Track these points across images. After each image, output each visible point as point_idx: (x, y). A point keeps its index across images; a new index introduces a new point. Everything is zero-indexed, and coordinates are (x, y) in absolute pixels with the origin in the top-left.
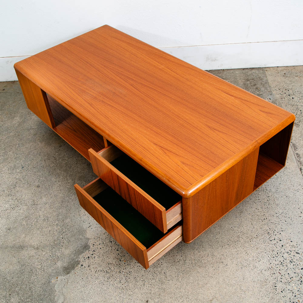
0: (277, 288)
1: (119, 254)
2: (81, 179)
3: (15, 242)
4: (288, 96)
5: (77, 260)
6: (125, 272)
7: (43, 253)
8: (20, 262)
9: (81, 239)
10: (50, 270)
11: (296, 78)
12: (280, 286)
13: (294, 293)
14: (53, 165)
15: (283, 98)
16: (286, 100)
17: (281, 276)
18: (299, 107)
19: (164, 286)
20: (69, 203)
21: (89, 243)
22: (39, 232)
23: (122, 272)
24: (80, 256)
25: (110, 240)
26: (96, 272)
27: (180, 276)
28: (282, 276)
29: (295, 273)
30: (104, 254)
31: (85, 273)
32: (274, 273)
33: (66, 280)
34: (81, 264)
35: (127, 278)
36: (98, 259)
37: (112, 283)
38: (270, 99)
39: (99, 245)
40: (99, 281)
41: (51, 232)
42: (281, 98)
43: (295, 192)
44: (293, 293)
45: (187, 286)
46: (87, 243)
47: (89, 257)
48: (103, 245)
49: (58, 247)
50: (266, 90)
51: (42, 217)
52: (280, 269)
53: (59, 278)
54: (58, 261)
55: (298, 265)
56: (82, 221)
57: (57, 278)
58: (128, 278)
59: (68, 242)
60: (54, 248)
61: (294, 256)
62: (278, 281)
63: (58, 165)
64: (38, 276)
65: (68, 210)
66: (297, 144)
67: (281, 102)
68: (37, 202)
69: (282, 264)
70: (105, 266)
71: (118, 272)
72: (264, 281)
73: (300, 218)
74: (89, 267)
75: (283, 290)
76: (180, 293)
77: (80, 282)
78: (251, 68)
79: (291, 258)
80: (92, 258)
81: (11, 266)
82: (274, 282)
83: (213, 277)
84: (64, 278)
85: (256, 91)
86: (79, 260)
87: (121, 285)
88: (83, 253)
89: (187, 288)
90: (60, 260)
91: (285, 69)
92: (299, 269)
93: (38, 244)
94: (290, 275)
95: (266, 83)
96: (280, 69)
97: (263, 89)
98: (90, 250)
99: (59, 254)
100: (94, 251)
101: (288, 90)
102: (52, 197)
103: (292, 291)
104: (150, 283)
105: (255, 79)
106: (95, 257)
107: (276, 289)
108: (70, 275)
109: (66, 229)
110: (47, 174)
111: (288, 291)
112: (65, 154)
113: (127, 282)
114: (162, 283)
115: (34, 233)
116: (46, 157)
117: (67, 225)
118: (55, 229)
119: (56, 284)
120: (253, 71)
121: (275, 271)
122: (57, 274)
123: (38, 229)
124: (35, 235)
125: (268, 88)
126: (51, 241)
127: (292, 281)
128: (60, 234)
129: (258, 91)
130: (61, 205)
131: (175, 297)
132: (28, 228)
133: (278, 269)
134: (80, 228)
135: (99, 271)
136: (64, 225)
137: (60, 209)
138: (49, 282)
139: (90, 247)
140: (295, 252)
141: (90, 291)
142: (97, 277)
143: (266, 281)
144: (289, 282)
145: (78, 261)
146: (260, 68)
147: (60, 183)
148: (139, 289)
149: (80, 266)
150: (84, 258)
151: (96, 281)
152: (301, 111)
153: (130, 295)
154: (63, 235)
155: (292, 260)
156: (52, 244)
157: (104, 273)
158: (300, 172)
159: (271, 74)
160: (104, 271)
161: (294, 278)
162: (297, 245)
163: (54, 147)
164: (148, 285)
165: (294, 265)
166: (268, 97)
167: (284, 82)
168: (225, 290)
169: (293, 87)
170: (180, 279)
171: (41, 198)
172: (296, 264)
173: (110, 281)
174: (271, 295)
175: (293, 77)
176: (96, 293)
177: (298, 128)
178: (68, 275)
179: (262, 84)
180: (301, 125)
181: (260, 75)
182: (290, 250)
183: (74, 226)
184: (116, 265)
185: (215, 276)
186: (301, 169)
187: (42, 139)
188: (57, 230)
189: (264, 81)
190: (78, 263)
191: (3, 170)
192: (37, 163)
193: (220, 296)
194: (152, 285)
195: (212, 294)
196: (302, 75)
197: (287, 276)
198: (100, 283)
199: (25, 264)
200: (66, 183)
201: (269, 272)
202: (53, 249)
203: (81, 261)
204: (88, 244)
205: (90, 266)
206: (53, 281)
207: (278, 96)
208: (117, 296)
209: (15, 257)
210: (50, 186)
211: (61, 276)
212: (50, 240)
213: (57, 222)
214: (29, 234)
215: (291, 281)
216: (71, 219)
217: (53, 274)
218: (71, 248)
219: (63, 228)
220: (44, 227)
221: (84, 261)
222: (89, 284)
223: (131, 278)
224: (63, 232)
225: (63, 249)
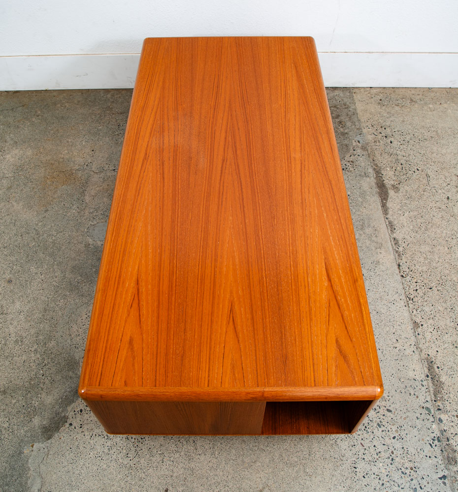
0: (357, 470)
2: (74, 270)
4: (385, 138)
5: (63, 414)
6: (135, 439)
7: (12, 401)
9: (71, 378)
10: (22, 431)
11: (397, 108)
12: (362, 466)
13: (382, 479)
14: (33, 244)
15: (378, 141)
16: (381, 144)
17: (363, 450)
18: (400, 157)
19: (192, 465)
20: (54, 314)
22: (7, 363)
23: (130, 438)
24: (68, 408)
26: (91, 437)
27: (216, 447)
28: (365, 449)
29: (384, 445)
31: (75, 438)
32: (354, 445)
33: (46, 450)
34: (69, 422)
37: (114, 457)
38: (359, 142)
40: (95, 452)
41: (26, 364)
42: (375, 141)
43: (389, 305)
44: (380, 479)
45: (226, 466)
47: (81, 411)
49: (36, 390)
50: (353, 127)
51: (13, 335)
52: (363, 438)
53: (36, 445)
54: (35, 416)
55: (388, 431)
56: (74, 345)
57: (32, 446)
58: (140, 449)
59: (52, 382)
60: (29, 392)
61: (384, 415)
62: (360, 458)
63: (42, 244)
64: (3, 442)
65: (53, 326)
66: (395, 222)
67: (374, 147)
68: (7, 309)
69: (366, 429)
71: (124, 439)
72: (339, 458)
73: (395, 349)
74: (81, 427)
75: (365, 473)
76: (216, 478)
77: (67, 454)
78: (333, 88)
79: (379, 420)
80: (87, 412)
82: (353, 459)
83: (266, 450)
84: (43, 445)
85: (340, 127)
86: (67, 415)
87: (129, 461)
88: (74, 404)
89: (227, 468)
90: (38, 414)
91: (382, 91)
92: (390, 439)
93: (6, 385)
94: (376, 448)
95: (354, 114)
96: (375, 91)
97: (349, 124)
99: (37, 403)
101: (385, 129)
102: (29, 302)
103: (378, 476)
104: (172, 459)
105: (338, 106)
107: (356, 472)
108: (53, 441)
109: (49, 359)
110: (24, 259)
111: (373, 476)
112: (53, 225)
113: (137, 456)
114: (190, 459)
116: (24, 229)
117: (50, 352)
118: (33, 358)
119: (30, 456)
120: (337, 92)
121: (355, 441)
122: (33, 440)
123: (7, 357)
125: (357, 123)
126: (26, 380)
127: (379, 459)
128: (40, 368)
129: (342, 127)
130: (43, 315)
131: (209, 483)
133: (360, 437)
134: (70, 359)
135: (96, 435)
136: (46, 352)
137: (40, 323)
138: (21, 453)
140: (386, 409)
141: (82, 471)
142: (93, 446)
143: (342, 458)
144: (375, 460)
145: (64, 416)
146: (346, 88)
147: (43, 276)
148: (155, 469)
149: (67, 425)
150: (74, 411)
151: (91, 453)
152: (401, 164)
153: (141, 479)
154: (44, 369)
155: (381, 422)
156: (27, 384)
157: (103, 439)
158: (397, 271)
159: (361, 100)
160: (103, 436)
161: (383, 454)
162: (388, 396)
163: (37, 212)
164: (169, 462)
165: (383, 431)
166: (356, 139)
167: (380, 114)
168: (282, 473)
169: (392, 123)
170: (217, 452)
171: (13, 302)
172: (385, 429)
173: (113, 453)
174: (349, 482)
175: (393, 106)
176: (90, 474)
177: (396, 194)
178: (49, 441)
179: (348, 115)
180: (402, 188)
181: (345, 100)
182: (378, 406)
183: (61, 354)
185: (268, 448)
186: (399, 265)
187: (19, 197)
188: (36, 361)
189: (351, 109)
190: (64, 420)
192: (9, 239)
193: (275, 483)
194: (175, 463)
195: (262, 480)
196: (404, 103)
197: (372, 449)
198: (97, 456)
200: (52, 276)
201: (346, 443)
202: (27, 394)
203: (70, 417)
205: (83, 427)
206: (26, 451)
207: (370, 138)
208: (122, 480)
210: (27, 281)
211: (39, 442)
212: (24, 377)
213: (36, 347)
215: (377, 459)
217: (26, 439)
218: (55, 393)
219: (44, 356)
220: (15, 355)
221: (74, 417)
222: (80, 459)
223: (144, 450)
224: (44, 365)
225: (44, 395)
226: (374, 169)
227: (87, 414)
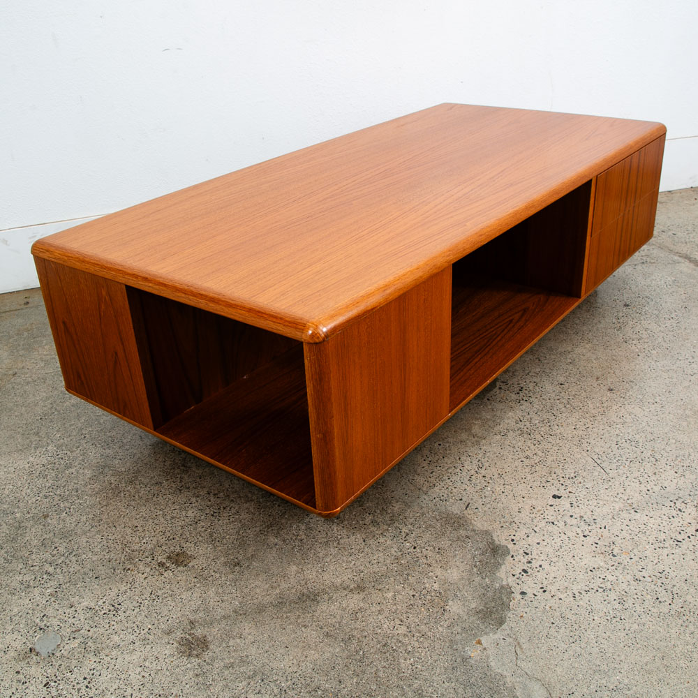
1: (597, 544)
3: (278, 591)
5: (498, 585)
6: (650, 577)
7: (385, 595)
8: (332, 633)
9: (467, 537)
10: (440, 629)
21: (496, 539)
22: (333, 550)
23: (641, 579)
24: (498, 574)
25: (547, 520)
26: (574, 597)
30: (558, 553)
31: (547, 607)
33: (510, 640)
34: (517, 590)
35: (669, 587)
36: (555, 569)
37: (639, 609)
39: (528, 536)
40: (601, 614)
41: (370, 542)
46: (490, 541)
47: (525, 571)
48: (537, 534)
49: (419, 569)
53: (485, 640)
54: (447, 601)
56: (438, 499)
57: (479, 643)
59: (439, 552)
60: (408, 575)
64: (417, 654)
70: (588, 579)
71: (632, 582)
74: (544, 591)
77: (553, 631)
80: (536, 570)
81: (313, 652)
84: (499, 635)
86: (505, 583)
87: (669, 607)
88: (503, 567)
90: (451, 598)
93: (356, 578)
98: (512, 553)
99: (436, 585)
100: (527, 554)
106: (541, 566)
108: (511, 625)
113: (676, 596)
115: (321, 555)
118: (377, 532)
119: (488, 657)
122: (473, 635)
123: (327, 544)
124: (328, 560)
126: (388, 562)
128: (401, 541)
132: (292, 549)
134: (444, 516)
135: (580, 593)
138: (465, 660)
139: (507, 547)
141: (602, 646)
142: (588, 608)
145: (502, 587)
149: (517, 596)
150: (513, 575)
151: (595, 618)
154: (411, 540)
156: (394, 567)
157: (598, 594)
160: (594, 591)
173: (631, 605)
176: (622, 645)
178: (505, 627)
184: (610, 568)
190: (506, 591)
191: (125, 441)
198: (608, 618)
199: (353, 636)
202: (407, 579)
203: (513, 584)
204: (497, 542)
205: (548, 589)
206: (474, 653)
208: (683, 634)
209: (305, 626)
211: (486, 634)
212: (382, 560)
213: (369, 517)
214: (307, 561)
216: (404, 502)
218: (458, 563)
219: (396, 524)
220: (339, 537)
221: (520, 583)
222: (583, 631)
223: (678, 585)
224: (404, 535)
225: (439, 572)
226: (680, 256)
227: (538, 571)
